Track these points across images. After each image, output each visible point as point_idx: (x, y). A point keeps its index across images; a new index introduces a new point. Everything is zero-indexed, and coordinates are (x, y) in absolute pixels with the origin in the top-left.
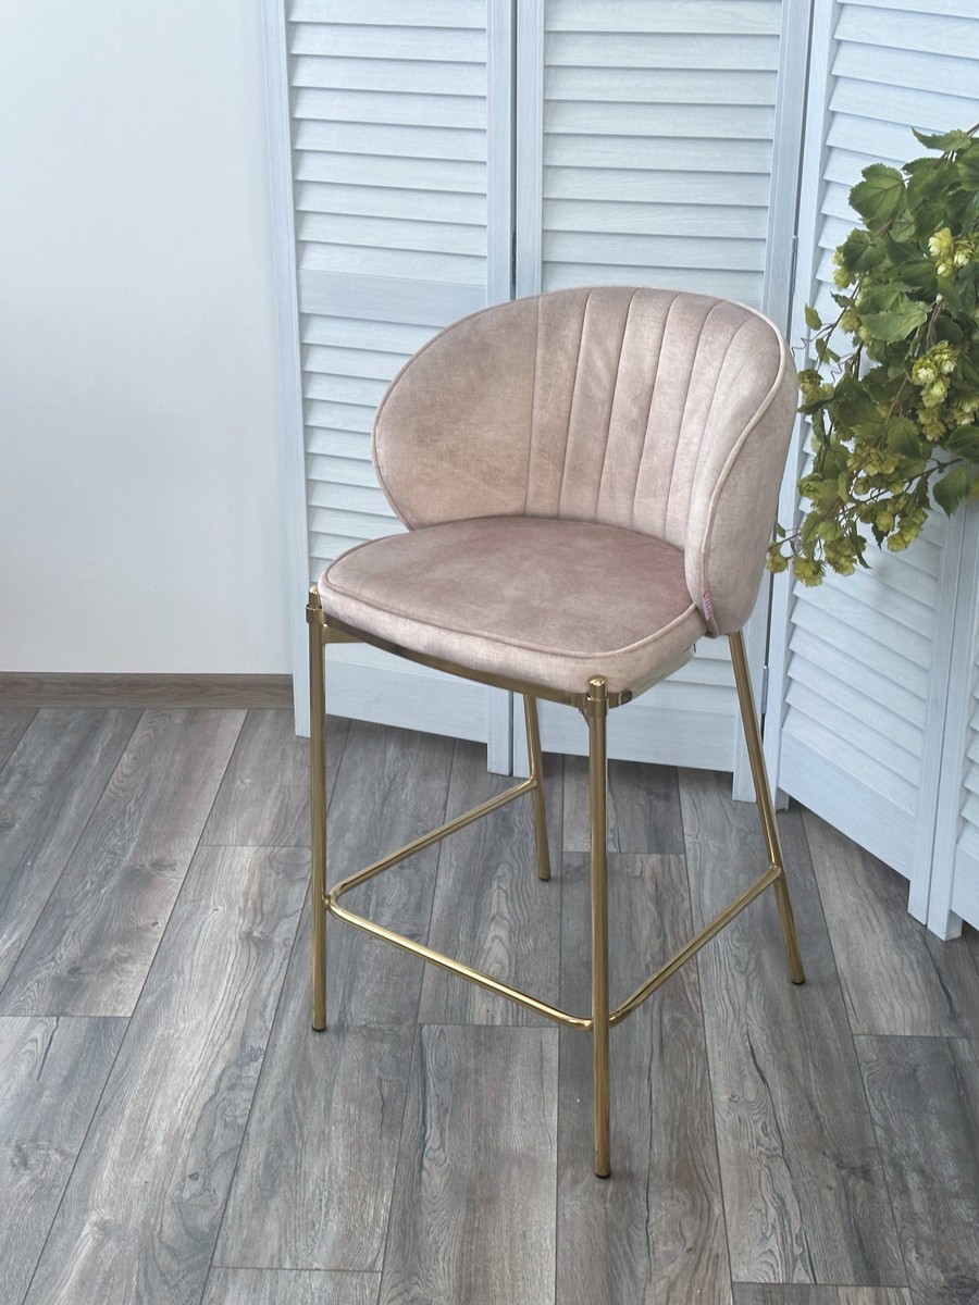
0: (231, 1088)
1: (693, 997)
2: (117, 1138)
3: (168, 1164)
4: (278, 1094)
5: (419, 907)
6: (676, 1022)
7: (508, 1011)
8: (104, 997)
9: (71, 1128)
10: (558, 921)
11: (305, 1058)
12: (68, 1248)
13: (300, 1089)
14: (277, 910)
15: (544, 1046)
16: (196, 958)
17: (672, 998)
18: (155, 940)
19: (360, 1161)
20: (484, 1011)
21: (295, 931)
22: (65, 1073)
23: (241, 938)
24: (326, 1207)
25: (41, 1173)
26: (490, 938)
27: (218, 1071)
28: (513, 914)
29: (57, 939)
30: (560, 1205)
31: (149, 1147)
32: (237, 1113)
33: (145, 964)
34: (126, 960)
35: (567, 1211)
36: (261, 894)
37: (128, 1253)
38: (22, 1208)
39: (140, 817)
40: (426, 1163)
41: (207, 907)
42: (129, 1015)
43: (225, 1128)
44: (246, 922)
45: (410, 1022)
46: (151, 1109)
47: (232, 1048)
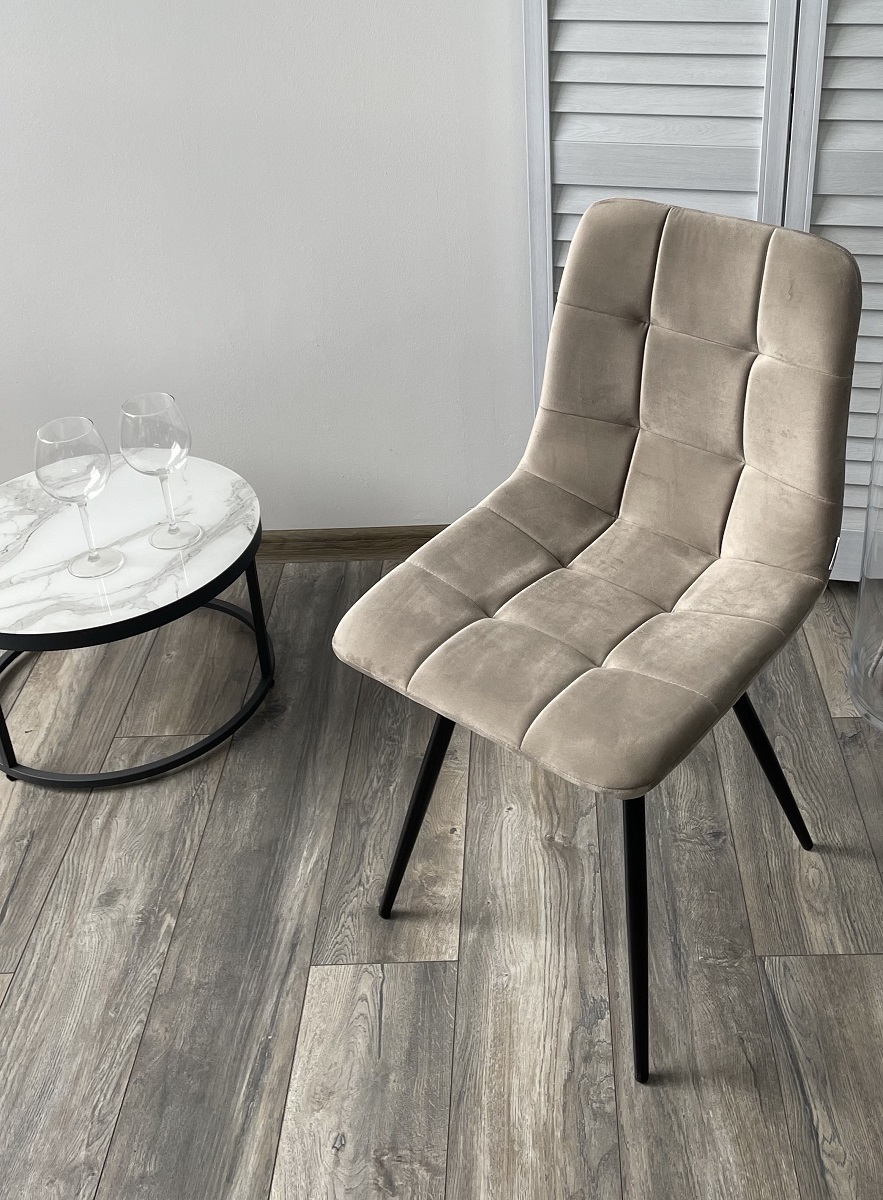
0: (587, 1060)
2: (483, 1140)
3: (546, 1176)
5: (712, 795)
8: (423, 935)
9: (430, 1128)
14: (571, 807)
16: (505, 875)
18: (458, 853)
21: (596, 832)
22: (406, 1045)
23: (544, 847)
27: (566, 1035)
29: (358, 854)
31: (520, 1153)
32: (603, 1095)
33: (455, 886)
34: (433, 881)
40: (826, 1161)
41: (500, 805)
42: (455, 959)
43: (595, 1120)
44: (544, 824)
45: (748, 954)
46: (509, 1096)
47: (573, 1000)
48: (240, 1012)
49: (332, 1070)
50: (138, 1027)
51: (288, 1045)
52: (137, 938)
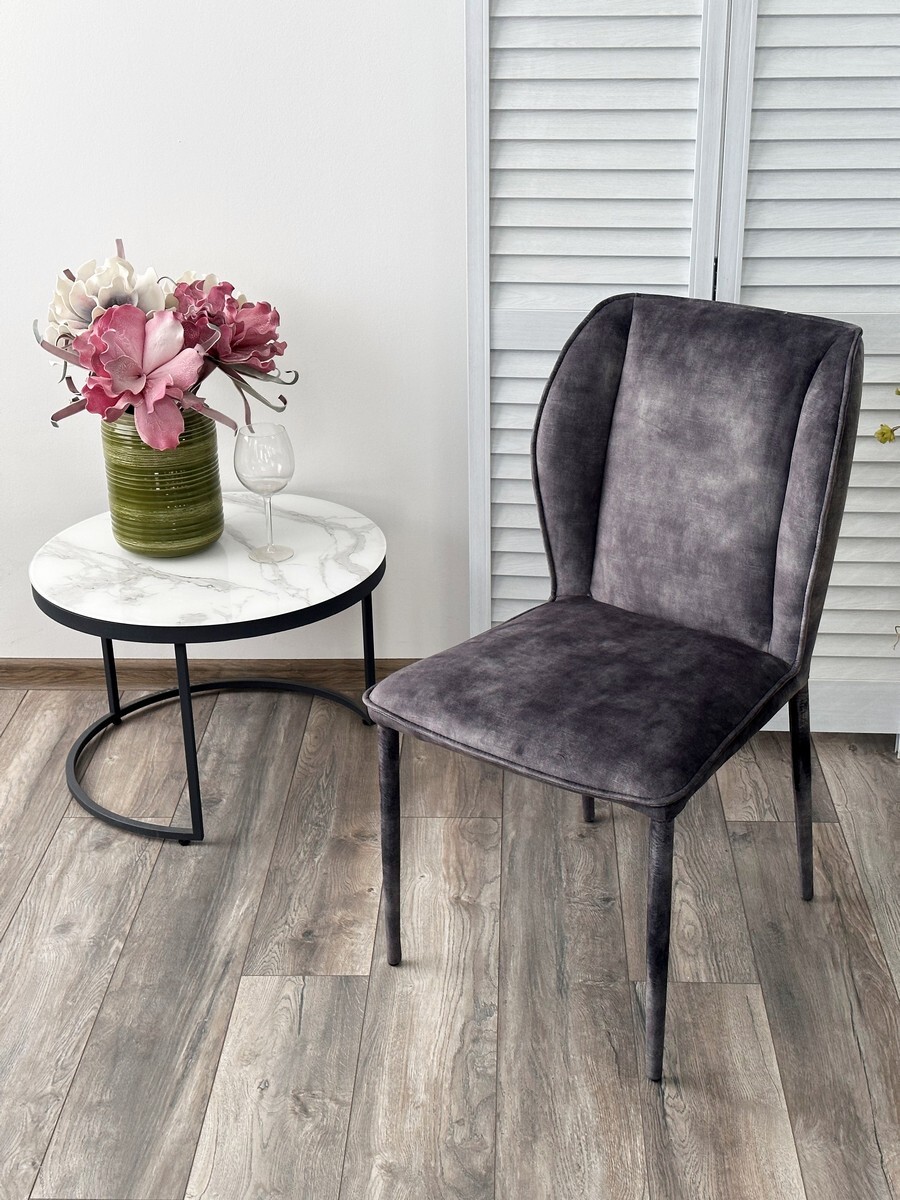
0: (475, 1041)
1: (877, 956)
2: (384, 1085)
3: (434, 1111)
4: (518, 1046)
5: (606, 873)
6: (867, 979)
7: (710, 969)
8: (341, 958)
9: (339, 1079)
10: (737, 885)
11: (536, 1015)
12: (362, 1189)
13: (538, 1042)
14: (478, 877)
15: (751, 1001)
16: (415, 921)
17: (858, 957)
18: (374, 905)
19: (607, 1108)
20: (687, 968)
21: (498, 895)
22: (322, 1027)
23: (451, 903)
24: (587, 1150)
25: (322, 1120)
26: (677, 901)
27: (459, 1026)
28: (693, 878)
29: (285, 903)
30: (800, 1148)
31: (414, 1095)
32: (486, 1064)
33: (370, 927)
34: (352, 923)
35: (807, 1152)
36: (460, 862)
37: (417, 1194)
38: (312, 1153)
39: (334, 791)
40: (668, 1110)
41: (413, 874)
42: (368, 974)
43: (478, 1078)
44: (452, 888)
45: (623, 980)
46: (407, 1061)
47: (467, 1004)
48: (179, 1005)
49: (258, 1042)
50: (93, 1011)
51: (223, 1024)
52: (90, 955)
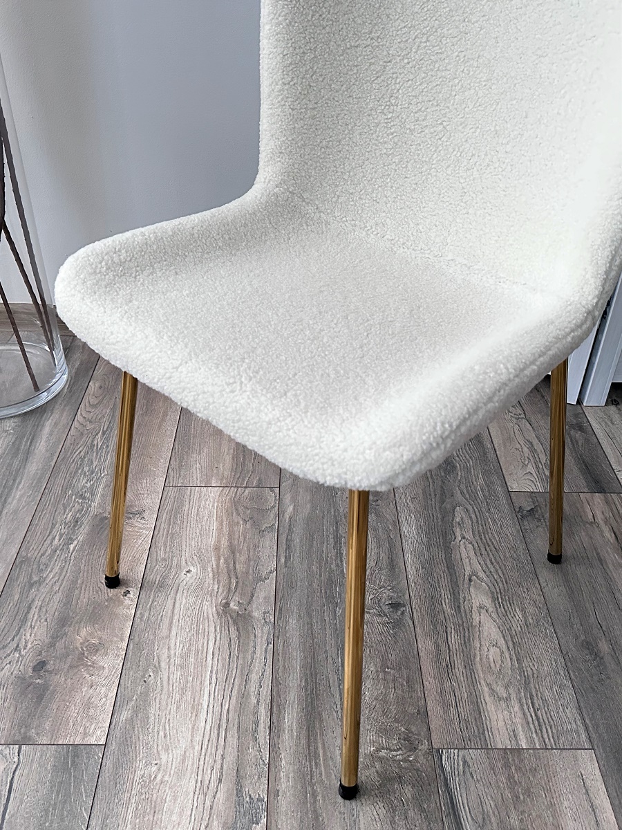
7: (528, 724)
8: (73, 711)
10: (537, 582)
14: (251, 571)
15: (588, 783)
16: (172, 646)
18: (127, 617)
20: (501, 723)
21: (273, 600)
23: (218, 613)
28: (487, 572)
33: (118, 656)
34: (95, 649)
36: (233, 550)
41: (179, 567)
42: (103, 742)
44: (221, 590)
45: (424, 746)
47: (227, 799)
